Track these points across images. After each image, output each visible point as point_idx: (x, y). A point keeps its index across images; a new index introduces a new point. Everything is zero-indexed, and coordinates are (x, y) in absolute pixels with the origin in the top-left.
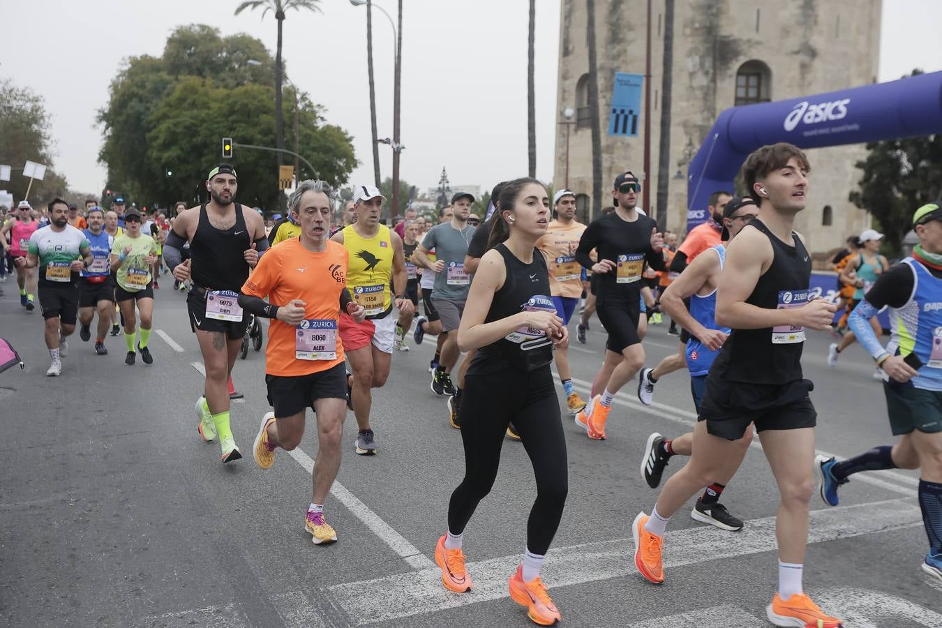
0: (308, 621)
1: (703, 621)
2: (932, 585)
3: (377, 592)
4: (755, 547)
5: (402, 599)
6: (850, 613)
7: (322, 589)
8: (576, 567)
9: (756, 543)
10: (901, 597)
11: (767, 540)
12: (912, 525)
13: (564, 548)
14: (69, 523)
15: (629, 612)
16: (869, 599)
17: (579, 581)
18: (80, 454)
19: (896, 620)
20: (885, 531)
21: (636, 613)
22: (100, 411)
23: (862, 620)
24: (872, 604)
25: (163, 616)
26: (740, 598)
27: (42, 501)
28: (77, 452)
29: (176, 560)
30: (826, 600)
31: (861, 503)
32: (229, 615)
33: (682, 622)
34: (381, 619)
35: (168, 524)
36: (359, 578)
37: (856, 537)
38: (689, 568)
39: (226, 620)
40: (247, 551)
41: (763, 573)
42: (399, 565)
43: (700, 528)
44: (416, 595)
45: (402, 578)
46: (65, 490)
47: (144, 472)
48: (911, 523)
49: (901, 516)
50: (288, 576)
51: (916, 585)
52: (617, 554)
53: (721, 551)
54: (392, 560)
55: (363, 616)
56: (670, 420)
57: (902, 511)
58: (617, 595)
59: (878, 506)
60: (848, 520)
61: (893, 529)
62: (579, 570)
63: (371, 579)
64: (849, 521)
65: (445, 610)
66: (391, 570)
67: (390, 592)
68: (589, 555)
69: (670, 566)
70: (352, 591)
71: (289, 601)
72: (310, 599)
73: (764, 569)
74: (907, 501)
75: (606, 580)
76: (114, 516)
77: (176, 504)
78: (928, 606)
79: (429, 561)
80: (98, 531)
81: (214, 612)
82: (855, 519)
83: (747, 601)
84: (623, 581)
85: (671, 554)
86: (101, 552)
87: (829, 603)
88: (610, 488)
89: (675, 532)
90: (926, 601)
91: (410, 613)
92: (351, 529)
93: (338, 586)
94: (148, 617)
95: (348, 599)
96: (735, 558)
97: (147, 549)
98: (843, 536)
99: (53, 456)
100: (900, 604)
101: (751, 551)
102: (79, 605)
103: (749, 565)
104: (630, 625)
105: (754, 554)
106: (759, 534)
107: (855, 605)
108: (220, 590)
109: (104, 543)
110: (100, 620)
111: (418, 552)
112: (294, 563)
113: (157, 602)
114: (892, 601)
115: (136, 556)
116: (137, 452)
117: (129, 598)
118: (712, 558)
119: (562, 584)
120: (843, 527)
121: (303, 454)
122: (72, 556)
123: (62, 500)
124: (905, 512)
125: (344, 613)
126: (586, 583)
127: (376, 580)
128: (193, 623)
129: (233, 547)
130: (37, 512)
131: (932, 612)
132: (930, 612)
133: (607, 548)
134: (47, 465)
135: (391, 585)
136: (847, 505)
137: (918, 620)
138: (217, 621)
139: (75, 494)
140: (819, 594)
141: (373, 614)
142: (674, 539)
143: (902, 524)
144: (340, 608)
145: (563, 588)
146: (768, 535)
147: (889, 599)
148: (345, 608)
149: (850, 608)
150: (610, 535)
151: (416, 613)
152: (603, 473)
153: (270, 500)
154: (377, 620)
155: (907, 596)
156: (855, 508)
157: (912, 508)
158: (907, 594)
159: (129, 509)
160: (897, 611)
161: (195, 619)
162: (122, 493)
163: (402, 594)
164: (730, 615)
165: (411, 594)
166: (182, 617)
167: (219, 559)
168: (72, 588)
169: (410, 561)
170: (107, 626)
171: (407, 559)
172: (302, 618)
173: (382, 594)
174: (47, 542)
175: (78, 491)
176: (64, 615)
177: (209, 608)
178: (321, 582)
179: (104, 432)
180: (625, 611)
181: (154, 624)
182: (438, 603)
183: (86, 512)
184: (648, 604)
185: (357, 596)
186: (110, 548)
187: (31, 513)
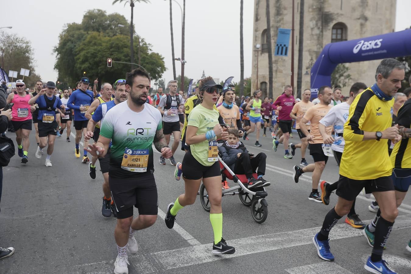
0: (145, 268)
1: (318, 268)
3: (175, 255)
4: (341, 236)
5: (186, 258)
7: (151, 254)
8: (262, 245)
9: (341, 234)
10: (405, 258)
11: (346, 233)
13: (257, 236)
14: (43, 225)
15: (285, 264)
16: (391, 259)
17: (263, 251)
18: (48, 196)
19: (403, 268)
20: (398, 229)
21: (288, 265)
22: (55, 177)
24: (393, 261)
25: (83, 265)
27: (31, 216)
28: (46, 195)
29: (89, 241)
33: (309, 269)
34: (177, 267)
35: (85, 225)
36: (167, 249)
39: (110, 267)
41: (344, 248)
42: (185, 244)
43: (316, 228)
44: (192, 256)
45: (186, 249)
46: (41, 211)
47: (74, 203)
49: (406, 223)
52: (280, 239)
54: (182, 241)
55: (169, 265)
56: (303, 181)
57: (406, 221)
58: (280, 257)
61: (402, 228)
62: (263, 246)
63: (173, 249)
65: (205, 263)
66: (181, 246)
67: (181, 255)
68: (268, 239)
69: (303, 244)
70: (164, 255)
71: (138, 259)
72: (146, 258)
73: (344, 246)
74: (408, 216)
75: (275, 250)
76: (62, 222)
77: (88, 217)
79: (198, 242)
80: (55, 229)
81: (105, 264)
83: (337, 260)
84: (282, 251)
85: (304, 239)
86: (57, 237)
88: (277, 210)
89: (305, 230)
91: (190, 264)
93: (158, 252)
94: (77, 266)
95: (163, 258)
97: (76, 236)
99: (36, 196)
100: (405, 261)
101: (339, 238)
102: (47, 260)
103: (338, 244)
104: (286, 270)
105: (341, 239)
106: (343, 230)
108: (108, 254)
109: (58, 234)
111: (193, 238)
113: (81, 259)
115: (72, 239)
116: (71, 195)
117: (69, 257)
119: (256, 252)
122: (44, 239)
123: (40, 215)
124: (408, 221)
125: (161, 264)
126: (266, 251)
127: (175, 250)
128: (96, 268)
130: (29, 220)
133: (275, 236)
135: (181, 252)
138: (106, 267)
139: (46, 213)
141: (173, 265)
142: (305, 232)
143: (406, 226)
144: (159, 262)
145: (256, 254)
146: (346, 231)
147: (400, 259)
148: (162, 262)
150: (277, 231)
151: (192, 264)
152: (274, 204)
154: (175, 267)
158: (408, 257)
159: (68, 219)
160: (403, 264)
161: (97, 267)
162: (65, 212)
163: (186, 256)
164: (330, 266)
165: (190, 256)
166: (91, 266)
167: (107, 240)
168: (44, 253)
169: (190, 242)
170: (59, 269)
171: (188, 241)
172: (143, 266)
173: (177, 256)
174: (33, 233)
175: (47, 211)
176: (41, 265)
177: (103, 262)
178: (151, 251)
179: (58, 186)
180: (284, 264)
181: (79, 269)
182: (202, 260)
183: (50, 220)
184: (294, 261)
185: (167, 257)
186: (60, 236)
187: (26, 221)
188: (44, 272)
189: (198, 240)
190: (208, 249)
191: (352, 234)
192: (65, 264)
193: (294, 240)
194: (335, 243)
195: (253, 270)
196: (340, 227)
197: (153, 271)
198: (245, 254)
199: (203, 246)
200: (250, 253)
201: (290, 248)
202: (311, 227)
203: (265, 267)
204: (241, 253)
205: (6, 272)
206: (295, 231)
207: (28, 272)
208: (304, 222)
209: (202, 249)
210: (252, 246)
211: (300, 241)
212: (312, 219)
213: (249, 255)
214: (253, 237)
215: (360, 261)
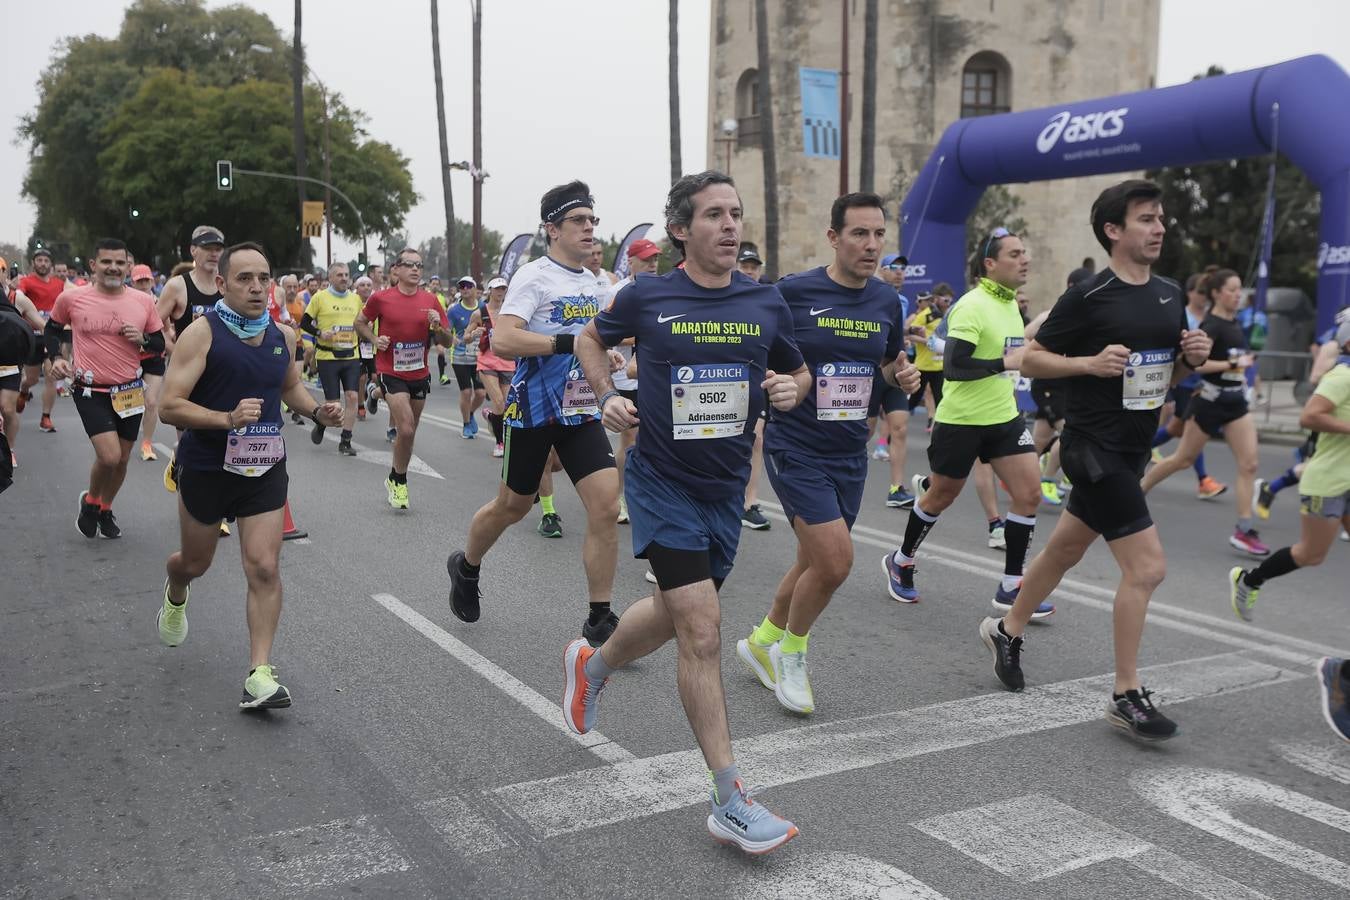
0: (475, 835)
1: (1006, 815)
2: (1292, 761)
3: (561, 793)
4: (1056, 719)
6: (1193, 799)
7: (485, 793)
8: (825, 753)
9: (1057, 715)
10: (1254, 777)
11: (1071, 711)
12: (1254, 686)
13: (802, 728)
14: (101, 716)
15: (907, 808)
16: (1216, 781)
17: (833, 771)
18: (91, 621)
19: (1254, 806)
20: (1221, 693)
21: (917, 809)
22: (102, 560)
23: (1210, 807)
24: (1220, 787)
25: (271, 835)
26: (1049, 785)
27: (52, 687)
28: (85, 618)
29: (270, 761)
30: (1160, 784)
31: (1184, 659)
32: (365, 831)
33: (980, 818)
34: (576, 828)
36: (532, 776)
37: (1185, 702)
38: (977, 748)
39: (362, 838)
40: (367, 747)
41: (1073, 753)
42: (584, 758)
43: (979, 697)
44: (617, 795)
45: (592, 775)
46: (83, 670)
48: (1253, 683)
49: (1239, 675)
50: (433, 776)
51: (1272, 761)
52: (876, 733)
53: (1013, 726)
54: (573, 752)
55: (550, 825)
57: (1240, 669)
58: (887, 787)
59: (1207, 662)
60: (1171, 682)
61: (1231, 691)
62: (830, 756)
63: (549, 777)
64: (1173, 683)
65: (661, 814)
66: (574, 765)
67: (580, 793)
68: (839, 737)
69: (949, 747)
70: (527, 794)
71: (443, 809)
72: (472, 806)
73: (1073, 748)
74: (1243, 656)
75: (869, 768)
76: (169, 704)
78: (1291, 787)
79: (625, 752)
80: (146, 725)
81: (341, 828)
82: (1179, 680)
83: (1059, 789)
84: (891, 769)
85: (948, 731)
86: (159, 753)
87: (1165, 787)
88: (850, 648)
89: (949, 704)
90: (1287, 781)
91: (614, 820)
92: (506, 713)
93: (506, 787)
94: (250, 837)
95: (525, 803)
96: (1033, 734)
97: (223, 748)
98: (1168, 702)
99: (51, 624)
100: (1255, 786)
101: (1052, 725)
102: (147, 824)
103: (1052, 743)
104: (912, 824)
105: (1057, 729)
106: (1059, 702)
107: (1198, 789)
108: (342, 798)
109: (160, 741)
110: (182, 844)
111: (606, 739)
112: (437, 760)
113: (258, 817)
114: (1245, 782)
115: (211, 757)
117: (217, 813)
118: (1003, 735)
119: (811, 775)
120: (1165, 691)
121: (414, 612)
122: (118, 760)
123: (81, 685)
124: (1244, 669)
125: (524, 822)
126: (843, 772)
127: (557, 779)
128: (316, 843)
129: (346, 741)
131: (1297, 794)
132: (1295, 795)
133: (860, 726)
134: (45, 637)
135: (581, 786)
136: (1167, 663)
137: (1281, 805)
138: (347, 840)
139: (98, 676)
140: (1151, 777)
141: (563, 823)
142: (949, 712)
143: (1242, 685)
144: (516, 816)
145: (813, 780)
146: (1070, 703)
147: (1240, 780)
148: (524, 816)
149: (1193, 793)
150: (862, 710)
151: (622, 818)
152: (836, 629)
153: (382, 676)
154: (570, 830)
155: (1263, 775)
156: (1177, 666)
157: (1250, 665)
158: (1263, 773)
159: (182, 694)
160: (1252, 794)
161: (317, 838)
162: (167, 672)
163: (596, 794)
164: (1040, 807)
165: (610, 794)
166: (298, 836)
167: (330, 757)
168: (130, 803)
169: (598, 753)
170: (194, 851)
171: (593, 749)
172: (466, 830)
173: (570, 796)
174: (75, 743)
175: (102, 671)
176: (129, 840)
177: (333, 822)
178: (481, 783)
179: (117, 589)
180: (902, 807)
181: (261, 847)
182: (650, 805)
183: (121, 700)
184: (930, 796)
185: (535, 799)
186: (170, 748)
187: (40, 703)
188: (146, 862)
189: (624, 746)
190: (661, 772)
191: (1090, 714)
192: (211, 835)
193: (921, 735)
194: (1043, 741)
195: (812, 829)
196: (1049, 694)
197: (504, 845)
198: (779, 782)
199: (642, 764)
200: (794, 779)
201: (912, 760)
202: (964, 695)
203: (847, 819)
204: (767, 779)
205: (19, 866)
206: (917, 709)
207: (92, 864)
208: (939, 680)
209: (641, 771)
210: (797, 758)
211: (939, 737)
212: (961, 673)
213: (792, 783)
214: (793, 731)
215: (1127, 791)
